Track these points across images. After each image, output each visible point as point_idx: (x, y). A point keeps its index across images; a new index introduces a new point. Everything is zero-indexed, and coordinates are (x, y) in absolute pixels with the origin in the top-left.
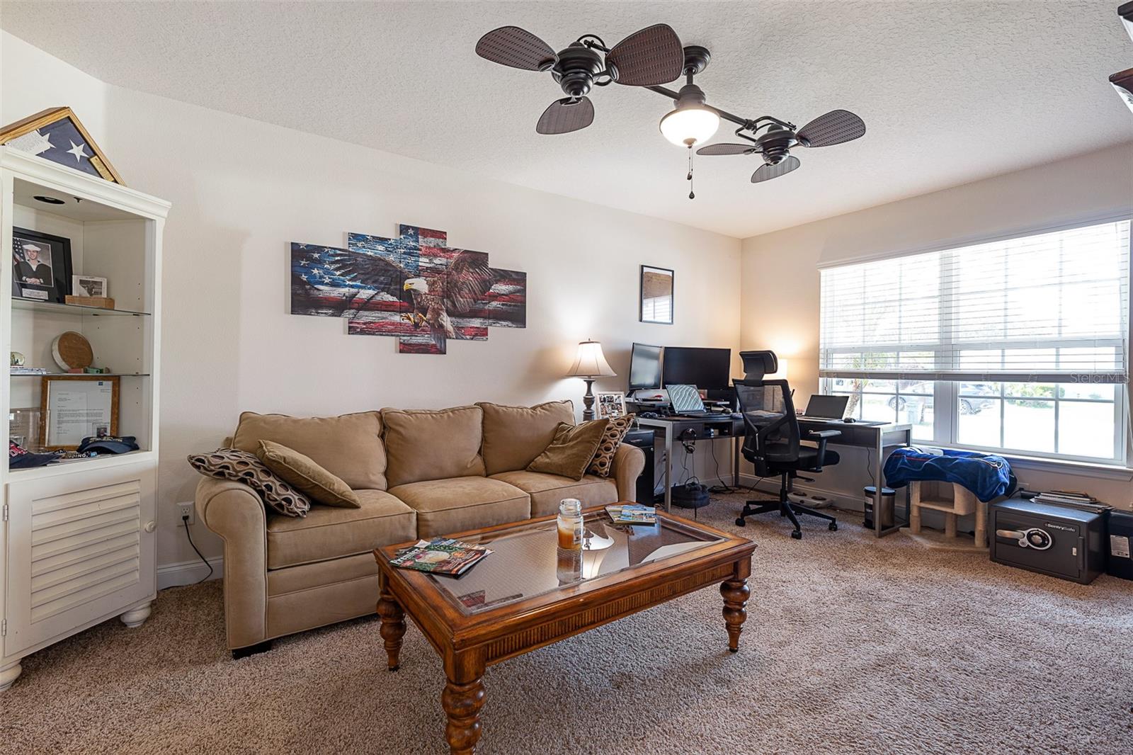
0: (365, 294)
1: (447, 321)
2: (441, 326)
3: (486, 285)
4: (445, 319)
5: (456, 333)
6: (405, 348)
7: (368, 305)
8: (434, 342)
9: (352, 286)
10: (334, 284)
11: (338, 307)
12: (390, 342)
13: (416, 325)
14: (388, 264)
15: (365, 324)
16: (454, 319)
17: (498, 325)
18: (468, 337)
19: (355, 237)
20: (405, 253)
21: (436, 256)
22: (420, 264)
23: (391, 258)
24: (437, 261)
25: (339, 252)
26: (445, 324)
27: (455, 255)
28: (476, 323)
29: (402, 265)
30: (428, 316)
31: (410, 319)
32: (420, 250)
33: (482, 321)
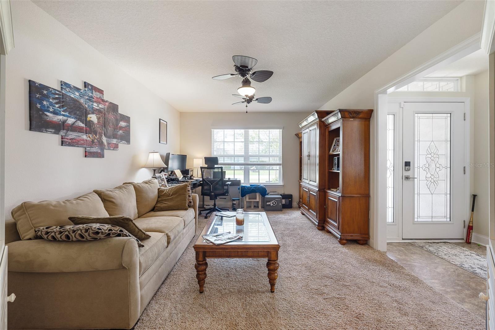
0: (71, 121)
1: (104, 139)
2: (102, 142)
3: (117, 121)
4: (104, 138)
5: (108, 146)
6: (87, 155)
7: (73, 128)
8: (100, 151)
9: (64, 115)
10: (55, 113)
11: (57, 127)
12: (79, 151)
13: (93, 141)
14: (80, 104)
15: (71, 139)
16: (107, 139)
17: (122, 143)
18: (112, 148)
19: (64, 84)
20: (88, 99)
21: (100, 103)
22: (94, 107)
23: (82, 101)
24: (101, 106)
25: (57, 92)
26: (103, 141)
27: (107, 104)
28: (114, 141)
29: (87, 106)
30: (98, 136)
31: (90, 138)
32: (94, 99)
33: (116, 140)
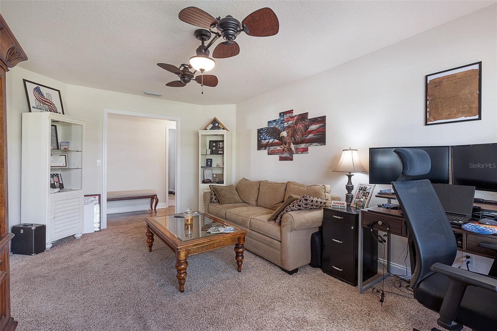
0: (271, 141)
1: (293, 147)
2: (291, 149)
3: (306, 127)
4: (292, 146)
5: (296, 151)
6: (281, 159)
7: (273, 144)
8: (289, 156)
9: (268, 139)
10: (265, 139)
11: (266, 146)
12: (277, 157)
13: (284, 150)
14: (276, 129)
15: (271, 151)
16: (295, 145)
17: (312, 145)
18: (300, 153)
19: (269, 122)
20: (280, 123)
21: (289, 121)
22: (285, 126)
23: (277, 126)
24: (289, 123)
25: (266, 129)
26: (292, 148)
27: (295, 118)
28: (303, 146)
29: (280, 128)
30: (287, 145)
31: (281, 148)
32: (285, 120)
33: (305, 145)
